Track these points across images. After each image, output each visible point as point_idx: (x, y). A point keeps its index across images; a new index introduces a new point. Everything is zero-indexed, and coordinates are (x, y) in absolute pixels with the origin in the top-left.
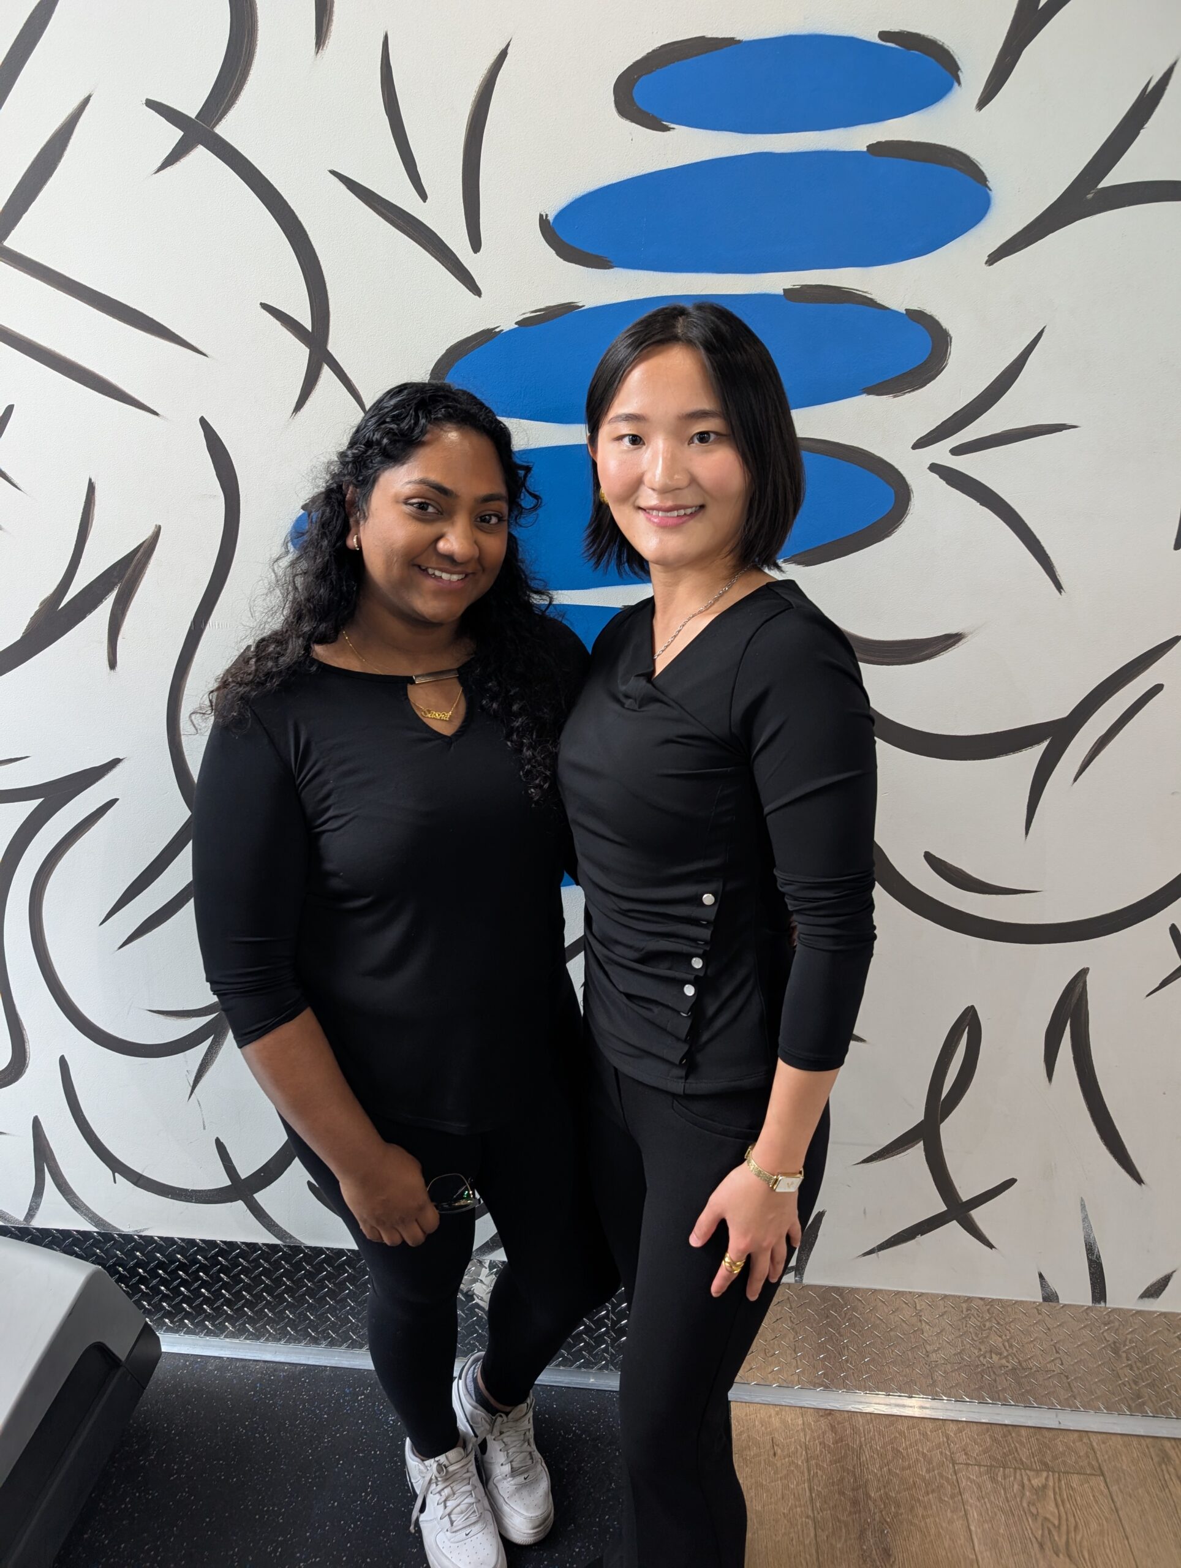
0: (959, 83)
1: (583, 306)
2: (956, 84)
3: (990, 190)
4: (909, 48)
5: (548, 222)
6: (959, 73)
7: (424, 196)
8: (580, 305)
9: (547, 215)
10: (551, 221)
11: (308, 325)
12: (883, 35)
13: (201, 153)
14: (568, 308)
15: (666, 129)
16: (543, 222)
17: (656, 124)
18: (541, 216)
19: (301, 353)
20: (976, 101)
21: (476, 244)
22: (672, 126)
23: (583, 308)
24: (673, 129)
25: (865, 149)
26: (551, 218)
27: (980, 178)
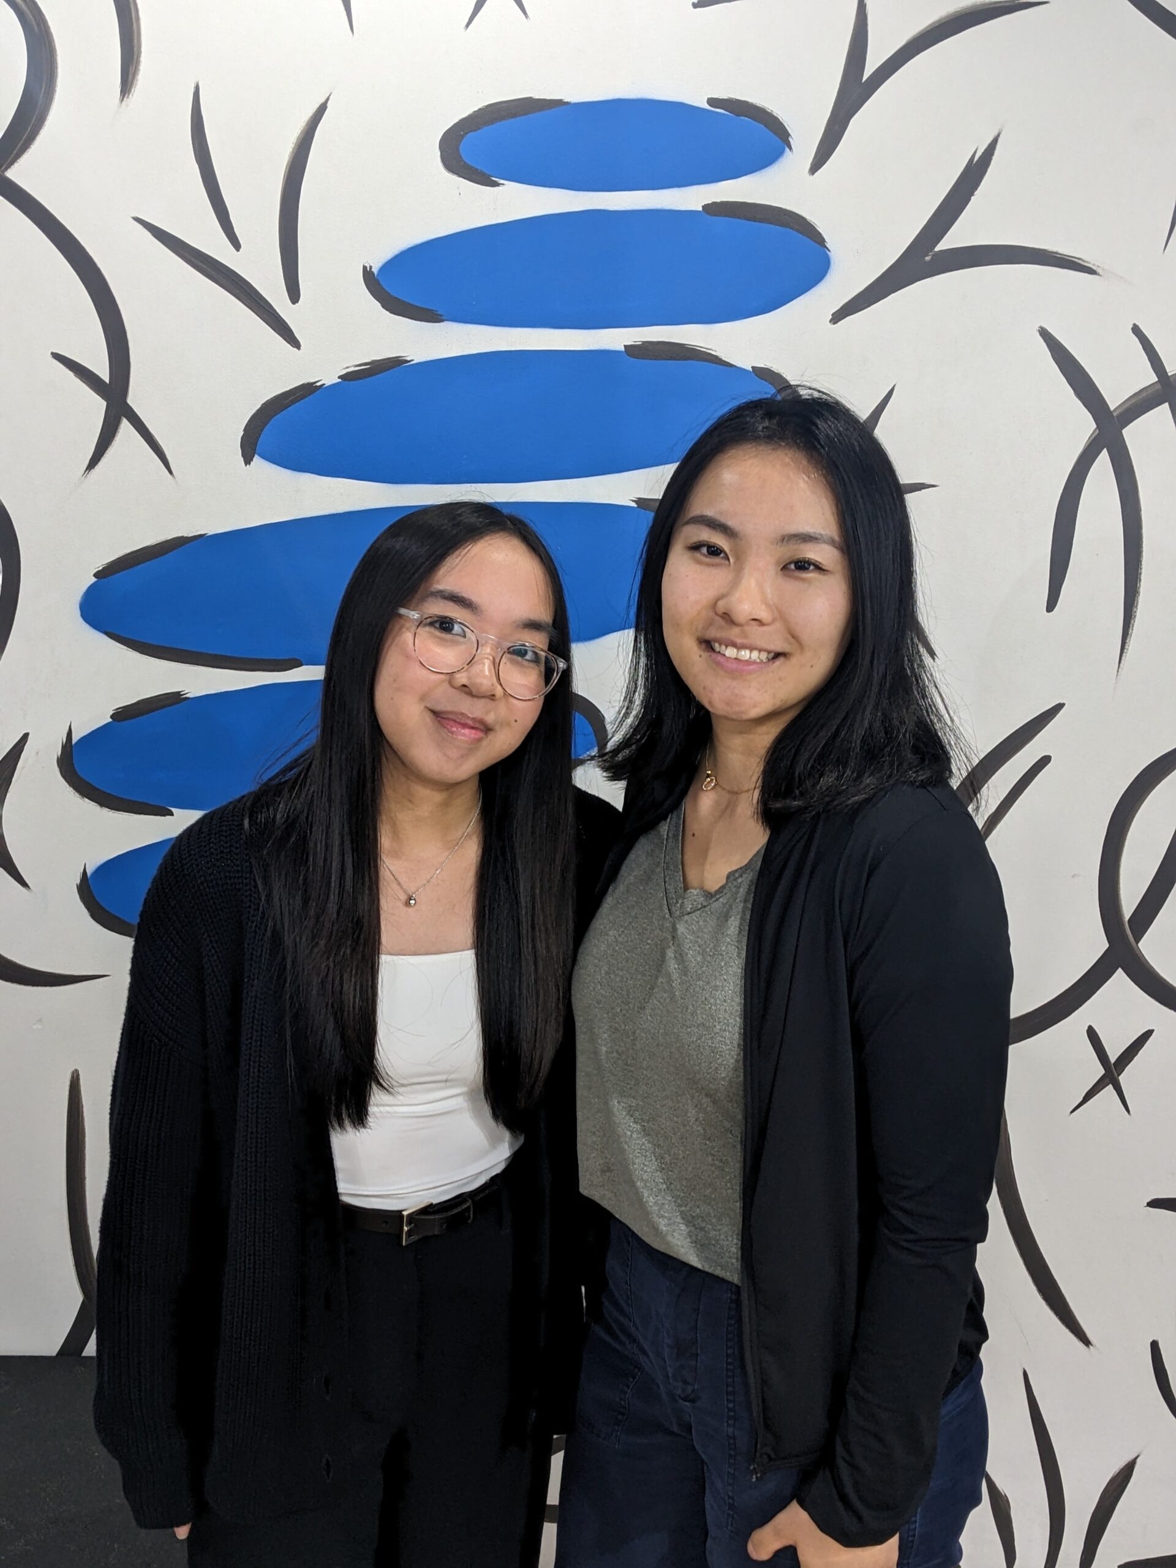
0: (790, 148)
1: (413, 360)
2: (787, 150)
3: (829, 251)
4: (738, 115)
5: (373, 273)
6: (790, 139)
7: (237, 245)
8: (409, 359)
9: (371, 267)
10: (376, 273)
11: (105, 377)
12: (712, 102)
14: (396, 363)
15: (495, 184)
16: (367, 274)
17: (484, 179)
18: (365, 268)
19: (98, 406)
20: (808, 166)
21: (294, 294)
22: (502, 181)
23: (412, 363)
24: (503, 184)
25: (700, 209)
26: (375, 270)
27: (818, 239)
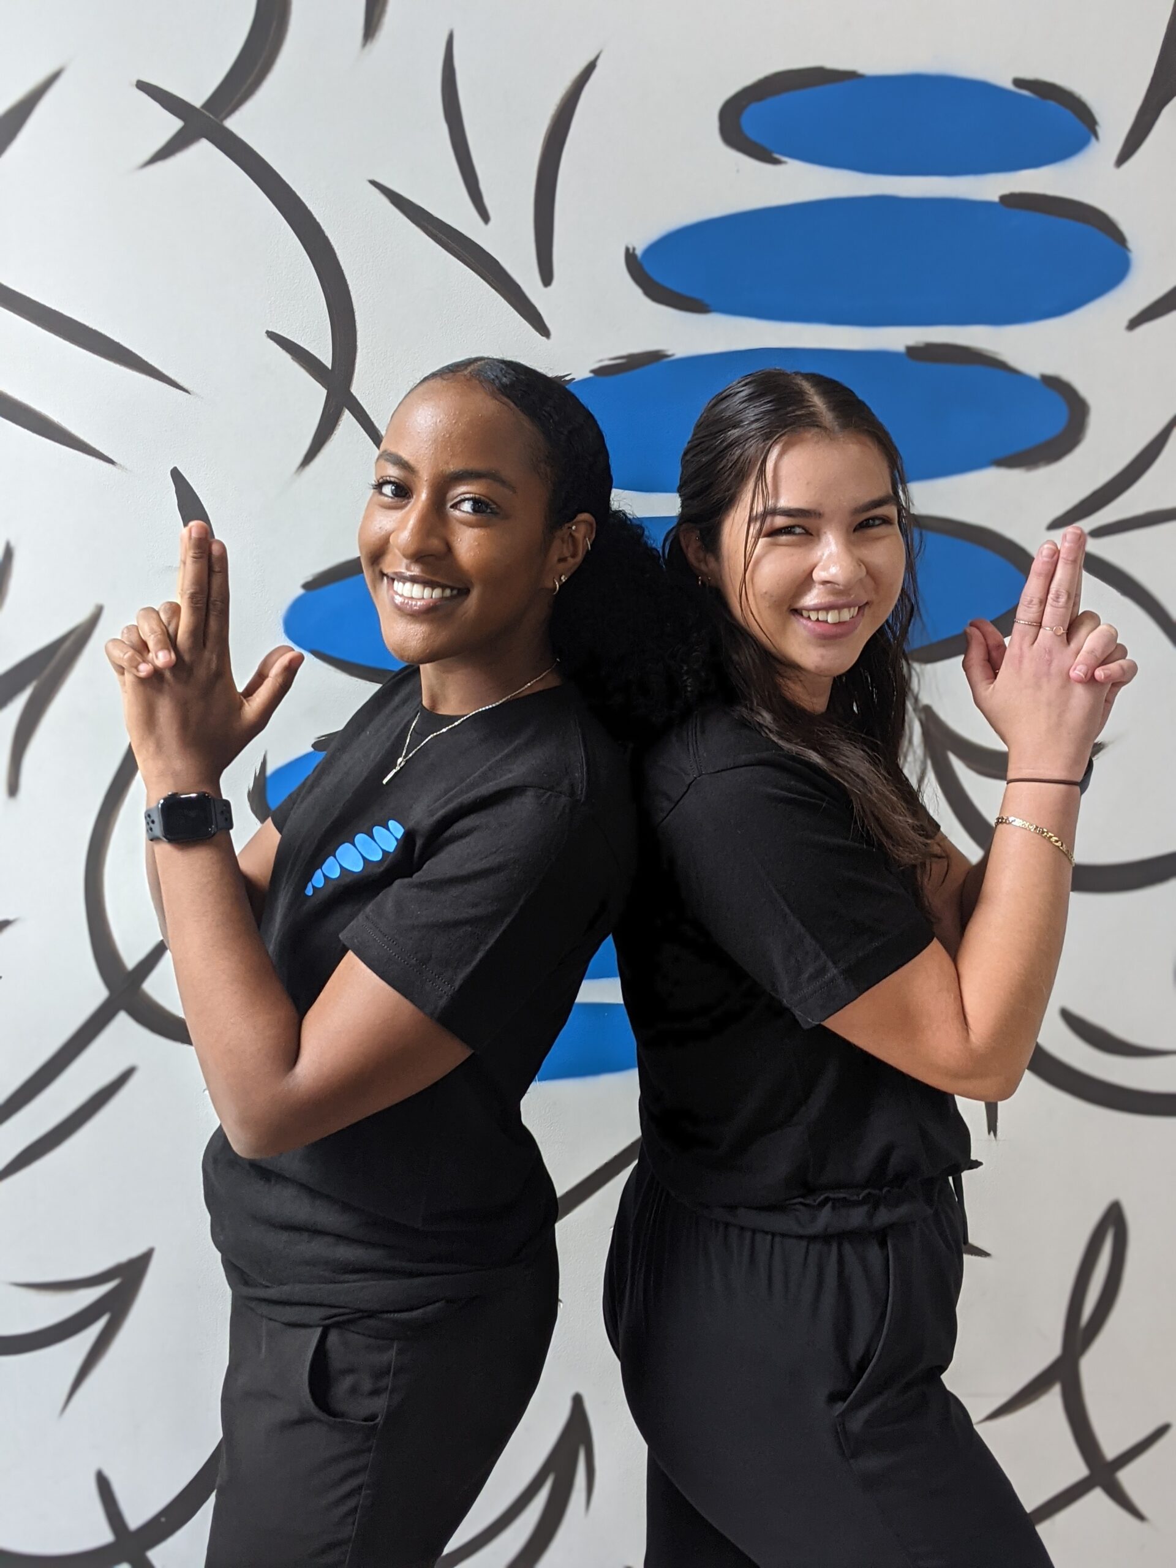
0: (1097, 137)
1: (674, 355)
2: (1094, 139)
3: (1130, 252)
4: (1045, 99)
5: (636, 256)
6: (1097, 128)
7: (485, 217)
8: (670, 353)
9: (634, 249)
10: (639, 256)
11: (327, 360)
12: (1018, 82)
13: (204, 148)
14: (655, 357)
15: (776, 162)
16: (630, 258)
17: (766, 157)
18: (627, 250)
19: (317, 394)
20: (1115, 158)
21: (547, 277)
22: (784, 159)
24: (785, 163)
25: (996, 199)
26: (639, 252)
27: (1119, 238)
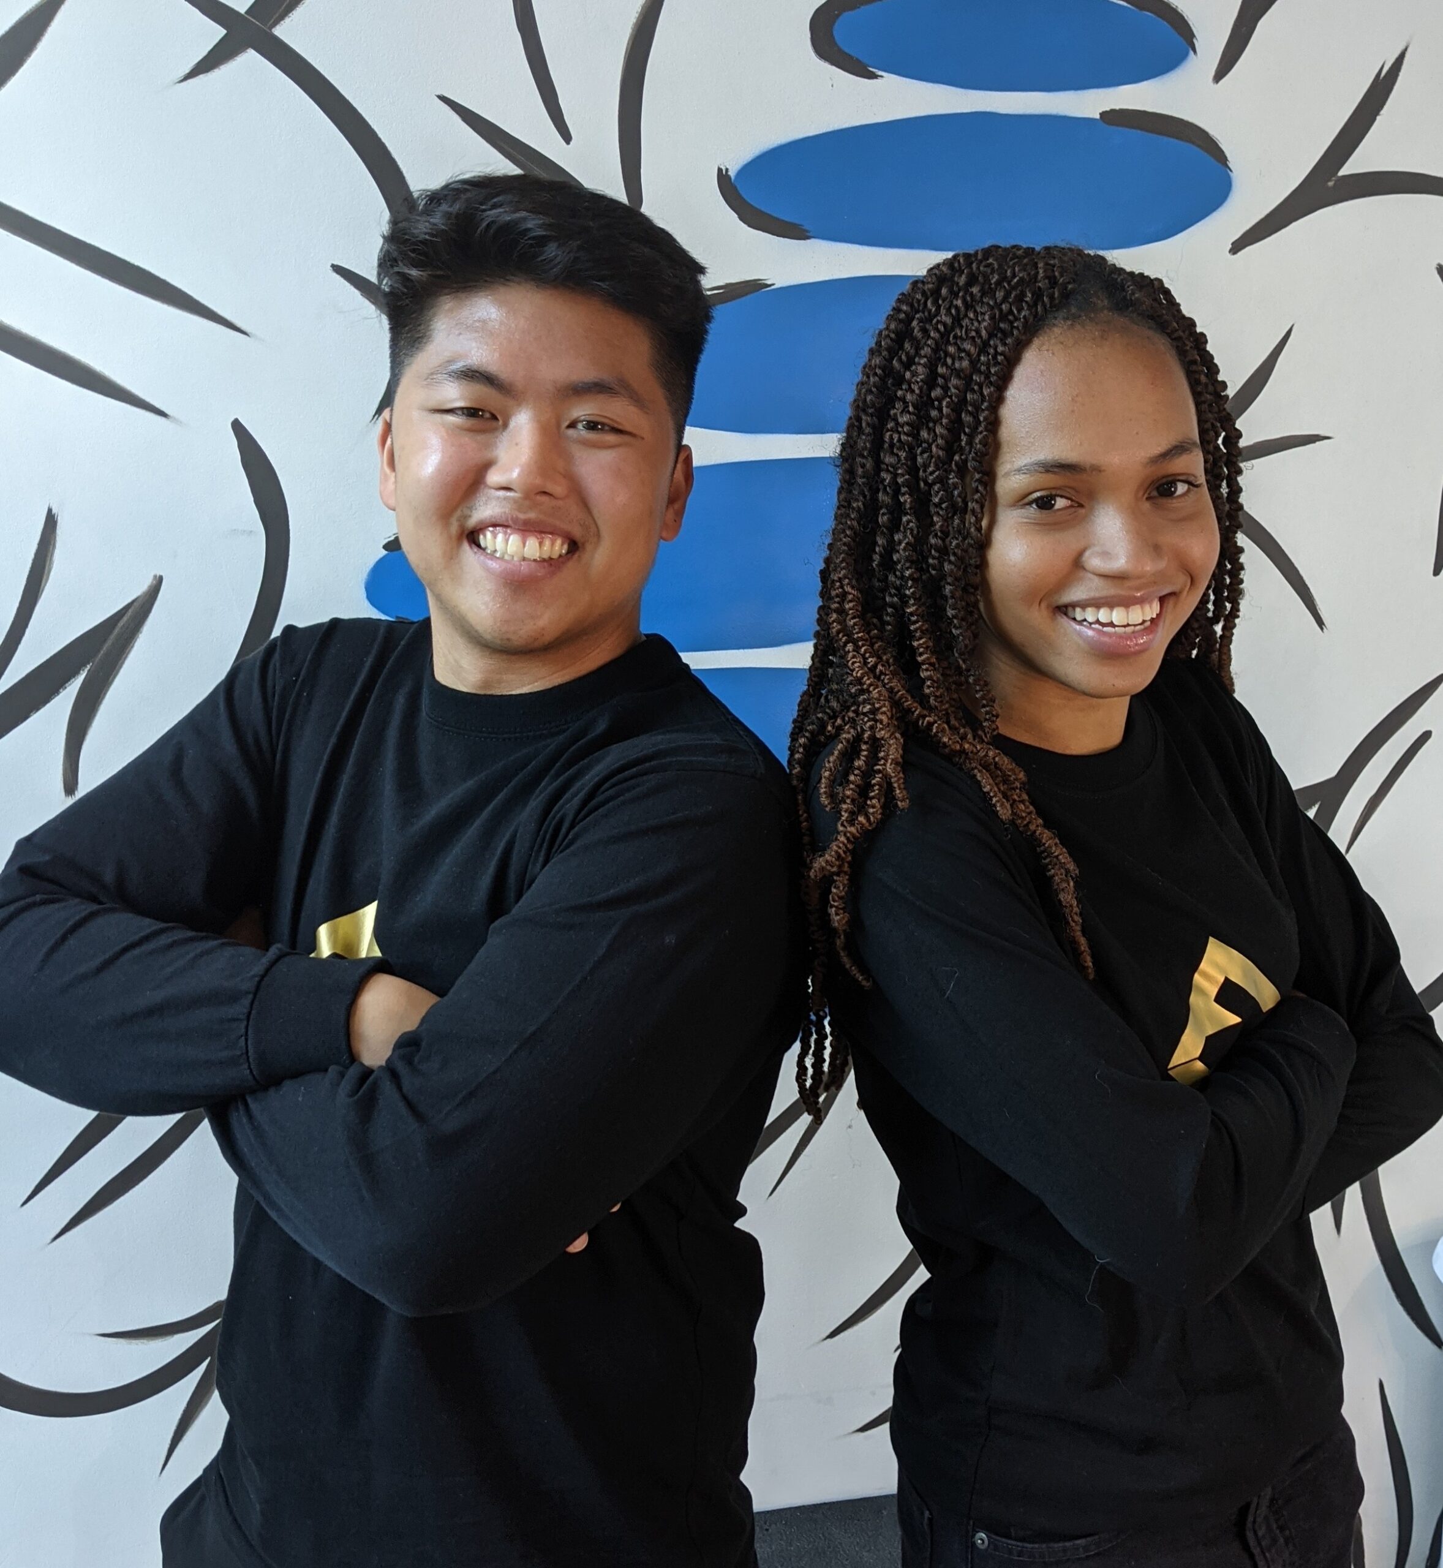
0: (1194, 51)
1: (773, 284)
3: (1231, 171)
5: (730, 178)
7: (567, 137)
8: (769, 282)
9: (727, 170)
10: (733, 178)
14: (754, 287)
15: (873, 76)
16: (723, 177)
17: (861, 70)
18: (720, 170)
20: (1212, 73)
22: (880, 73)
23: (773, 287)
24: (882, 76)
25: (1098, 117)
26: (732, 174)
27: (1220, 157)
